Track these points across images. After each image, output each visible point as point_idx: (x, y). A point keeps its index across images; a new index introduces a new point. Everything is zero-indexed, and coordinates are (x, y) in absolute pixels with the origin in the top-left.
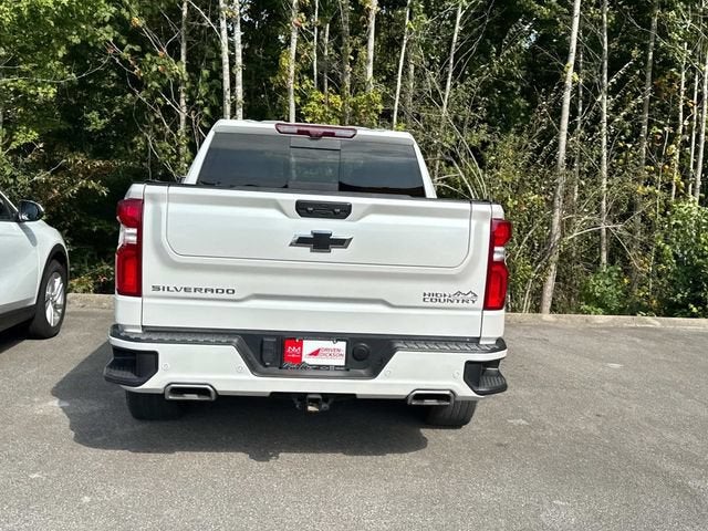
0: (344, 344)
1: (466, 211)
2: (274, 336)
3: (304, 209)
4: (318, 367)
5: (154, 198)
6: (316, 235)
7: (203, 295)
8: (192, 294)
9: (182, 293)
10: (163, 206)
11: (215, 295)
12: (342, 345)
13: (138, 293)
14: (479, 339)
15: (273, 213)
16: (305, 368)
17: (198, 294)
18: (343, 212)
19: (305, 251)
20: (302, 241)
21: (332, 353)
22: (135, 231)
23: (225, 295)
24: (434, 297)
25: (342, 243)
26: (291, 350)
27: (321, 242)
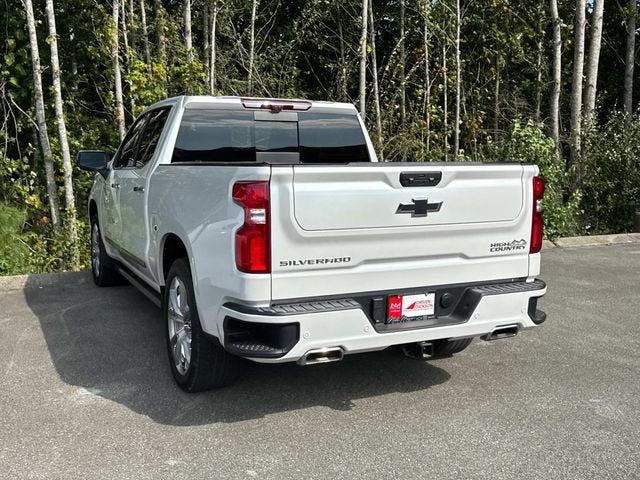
0: (433, 295)
1: (518, 172)
2: (382, 296)
3: (406, 180)
4: (415, 319)
5: (280, 179)
6: (416, 202)
7: (325, 265)
8: (315, 266)
9: (306, 266)
10: (289, 186)
11: (334, 264)
12: (431, 297)
13: (268, 270)
14: (526, 278)
15: (381, 185)
16: (405, 321)
17: (320, 265)
19: (407, 217)
21: (425, 304)
22: (263, 211)
23: (342, 264)
24: (498, 247)
25: (435, 207)
26: (393, 306)
27: (420, 208)
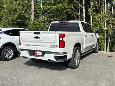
4: (39, 55)
6: (36, 37)
12: (41, 52)
14: (59, 52)
16: (37, 55)
18: (39, 33)
20: (34, 38)
24: (52, 46)
25: (39, 38)
26: (35, 53)
27: (37, 38)
